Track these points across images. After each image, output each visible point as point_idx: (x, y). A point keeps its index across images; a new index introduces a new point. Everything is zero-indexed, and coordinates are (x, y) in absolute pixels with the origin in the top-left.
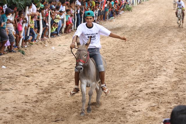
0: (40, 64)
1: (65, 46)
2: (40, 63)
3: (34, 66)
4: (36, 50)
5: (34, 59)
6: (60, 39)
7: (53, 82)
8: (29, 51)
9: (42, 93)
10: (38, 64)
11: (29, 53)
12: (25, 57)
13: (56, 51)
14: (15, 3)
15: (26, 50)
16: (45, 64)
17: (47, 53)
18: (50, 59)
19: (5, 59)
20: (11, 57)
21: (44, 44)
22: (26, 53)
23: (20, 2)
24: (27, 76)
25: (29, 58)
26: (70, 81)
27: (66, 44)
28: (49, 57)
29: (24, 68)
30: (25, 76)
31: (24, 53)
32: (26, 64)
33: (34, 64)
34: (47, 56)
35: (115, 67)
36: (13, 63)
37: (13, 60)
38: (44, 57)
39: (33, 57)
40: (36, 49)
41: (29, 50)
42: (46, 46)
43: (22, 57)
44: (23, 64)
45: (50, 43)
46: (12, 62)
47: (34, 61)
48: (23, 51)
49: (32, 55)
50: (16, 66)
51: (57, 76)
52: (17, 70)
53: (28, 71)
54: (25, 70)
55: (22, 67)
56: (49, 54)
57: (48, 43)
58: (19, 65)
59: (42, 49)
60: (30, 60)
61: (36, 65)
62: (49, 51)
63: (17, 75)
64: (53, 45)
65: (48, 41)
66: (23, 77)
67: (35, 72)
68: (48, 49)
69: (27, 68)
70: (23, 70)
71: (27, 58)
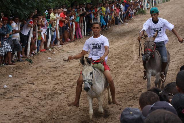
0: (46, 71)
1: (73, 52)
3: (40, 73)
4: (44, 58)
5: (41, 66)
6: (69, 46)
7: (56, 88)
9: (44, 99)
10: (44, 71)
11: (37, 62)
12: (32, 65)
14: (20, 13)
15: (34, 58)
16: (51, 71)
17: (54, 60)
18: (57, 65)
19: (12, 68)
20: (18, 66)
22: (33, 61)
23: (25, 12)
24: (32, 84)
25: (36, 66)
26: (73, 86)
27: (74, 51)
28: (56, 64)
29: (30, 76)
30: (30, 83)
31: (31, 62)
32: (33, 72)
34: (55, 63)
35: (118, 70)
37: (20, 68)
38: (51, 64)
39: (40, 65)
41: (37, 58)
43: (29, 66)
44: (30, 72)
45: (58, 50)
46: (19, 70)
47: (40, 69)
48: (30, 60)
49: (40, 63)
50: (23, 75)
52: (24, 78)
53: (34, 78)
54: (31, 78)
55: (29, 75)
56: (56, 61)
57: (56, 51)
58: (25, 73)
59: (50, 57)
60: (37, 68)
61: (42, 72)
62: (57, 58)
63: (23, 83)
64: (61, 53)
65: (57, 48)
66: (28, 84)
67: (40, 79)
68: (56, 56)
69: (34, 76)
70: (29, 78)
71: (34, 66)
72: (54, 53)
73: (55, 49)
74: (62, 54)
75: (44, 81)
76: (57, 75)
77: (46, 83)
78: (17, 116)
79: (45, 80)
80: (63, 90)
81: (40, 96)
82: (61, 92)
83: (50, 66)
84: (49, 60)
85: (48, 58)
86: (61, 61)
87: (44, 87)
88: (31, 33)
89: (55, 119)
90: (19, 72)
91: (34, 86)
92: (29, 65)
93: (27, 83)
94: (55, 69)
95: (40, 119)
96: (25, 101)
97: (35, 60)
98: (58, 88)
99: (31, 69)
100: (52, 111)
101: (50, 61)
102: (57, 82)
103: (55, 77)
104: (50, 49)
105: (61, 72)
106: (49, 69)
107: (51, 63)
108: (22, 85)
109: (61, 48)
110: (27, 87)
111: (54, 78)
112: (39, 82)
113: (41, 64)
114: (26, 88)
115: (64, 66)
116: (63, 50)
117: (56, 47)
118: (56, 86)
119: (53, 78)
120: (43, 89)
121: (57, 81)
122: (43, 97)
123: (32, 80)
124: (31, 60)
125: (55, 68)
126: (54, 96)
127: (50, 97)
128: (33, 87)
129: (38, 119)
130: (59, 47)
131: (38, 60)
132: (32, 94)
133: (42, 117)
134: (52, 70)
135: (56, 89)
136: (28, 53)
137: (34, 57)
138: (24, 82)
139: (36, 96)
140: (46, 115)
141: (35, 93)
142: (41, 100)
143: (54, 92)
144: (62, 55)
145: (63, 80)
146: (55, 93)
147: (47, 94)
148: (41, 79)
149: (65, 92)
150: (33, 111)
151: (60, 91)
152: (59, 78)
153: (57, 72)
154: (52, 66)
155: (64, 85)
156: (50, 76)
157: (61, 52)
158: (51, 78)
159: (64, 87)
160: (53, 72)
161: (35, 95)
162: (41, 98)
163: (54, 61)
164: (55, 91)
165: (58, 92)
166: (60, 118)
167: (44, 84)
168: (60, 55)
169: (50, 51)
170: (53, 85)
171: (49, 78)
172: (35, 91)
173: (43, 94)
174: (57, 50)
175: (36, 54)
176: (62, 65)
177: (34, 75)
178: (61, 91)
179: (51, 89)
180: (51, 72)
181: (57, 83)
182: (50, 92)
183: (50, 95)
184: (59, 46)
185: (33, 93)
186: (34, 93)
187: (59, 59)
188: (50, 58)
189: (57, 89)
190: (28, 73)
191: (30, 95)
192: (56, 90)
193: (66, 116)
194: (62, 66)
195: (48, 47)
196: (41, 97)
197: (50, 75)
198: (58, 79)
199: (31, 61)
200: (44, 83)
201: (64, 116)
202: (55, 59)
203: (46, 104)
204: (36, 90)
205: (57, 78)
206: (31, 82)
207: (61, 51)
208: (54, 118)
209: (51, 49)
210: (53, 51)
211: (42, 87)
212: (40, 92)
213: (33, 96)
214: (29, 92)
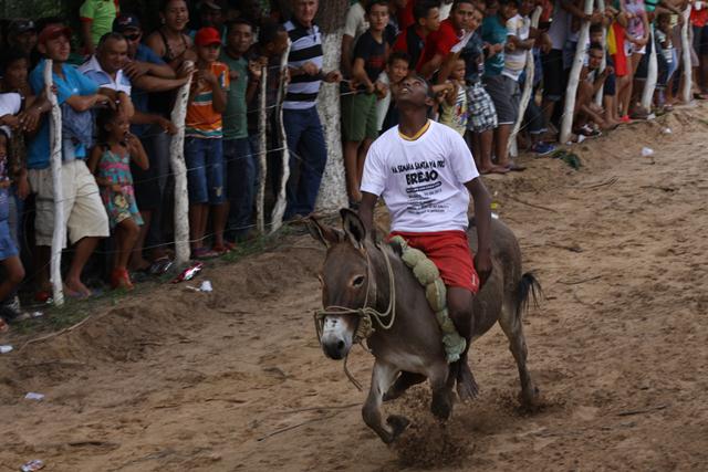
0: (631, 202)
2: (629, 199)
3: (607, 208)
4: (626, 151)
5: (612, 182)
7: (665, 268)
8: (596, 154)
9: (614, 310)
10: (623, 202)
11: (597, 163)
12: (579, 177)
13: (703, 151)
15: (585, 149)
16: (649, 203)
17: (665, 160)
18: (675, 180)
19: (501, 186)
21: (662, 124)
22: (584, 162)
24: (571, 250)
25: (594, 180)
28: (672, 174)
29: (567, 220)
30: (566, 248)
31: (577, 163)
32: (578, 202)
33: (609, 204)
34: (667, 169)
36: (530, 201)
37: (530, 188)
38: (652, 175)
39: (610, 175)
40: (627, 147)
41: (599, 149)
42: (665, 134)
43: (568, 178)
44: (567, 205)
45: (685, 121)
46: (525, 196)
47: (610, 192)
48: (572, 155)
49: (610, 168)
50: (540, 213)
51: (687, 244)
52: (541, 226)
53: (581, 229)
54: (572, 225)
55: (562, 216)
56: (674, 161)
57: (677, 122)
58: (549, 207)
59: (649, 145)
60: (595, 188)
61: (615, 206)
62: (676, 153)
63: (536, 243)
64: (694, 130)
65: (678, 113)
66: (556, 251)
67: (605, 232)
68: (673, 145)
69: (581, 220)
70: (564, 227)
71: (586, 181)
72: (668, 131)
73: (671, 117)
74: (697, 135)
75: (621, 240)
76: (671, 217)
77: (627, 250)
78: (505, 372)
79: (622, 236)
80: (692, 280)
81: (597, 300)
82: (680, 286)
83: (647, 180)
84: (648, 157)
85: (641, 149)
86: (690, 163)
87: (619, 262)
88: (579, 50)
89: (652, 390)
90: (526, 203)
91: (580, 256)
92: (568, 174)
93: (553, 245)
94: (665, 195)
95: (592, 391)
96: (539, 316)
97: (590, 154)
98: (672, 268)
99: (571, 193)
100: (640, 358)
101: (649, 161)
102: (669, 246)
103: (662, 226)
104: (652, 116)
105: (690, 208)
106: (645, 193)
107: (654, 170)
108: (533, 254)
109: (696, 111)
110: (552, 260)
111: (660, 229)
112: (600, 242)
113: (614, 173)
114: (549, 266)
115: (701, 185)
116: (701, 121)
117: (678, 109)
118: (665, 262)
119: (655, 230)
120: (613, 271)
121: (668, 242)
122: (610, 303)
123: (573, 236)
124: (576, 156)
125: (667, 190)
126: (652, 299)
127: (637, 304)
128: (577, 261)
129: (582, 389)
130: (687, 110)
131: (602, 159)
132: (570, 291)
133: (600, 382)
134: (653, 198)
135: (666, 271)
136: (567, 130)
137: (588, 146)
138: (541, 241)
139: (585, 297)
140: (616, 374)
141: (581, 285)
142: (601, 313)
143: (654, 283)
144: (700, 139)
145: (693, 237)
146: (657, 288)
147: (626, 291)
148: (610, 232)
149: (699, 284)
150: (566, 356)
151: (679, 280)
152: (679, 229)
153: (674, 206)
154: (654, 181)
155: (697, 260)
156: (643, 222)
157: (694, 127)
158: (647, 229)
159: (696, 266)
160: (658, 205)
161: (580, 294)
162: (602, 308)
163: (665, 164)
164: (658, 281)
165: (671, 283)
166: (669, 387)
167: (616, 251)
168: (690, 139)
169: (651, 125)
170: (652, 257)
171: (640, 228)
172: (583, 276)
173: (612, 289)
174: (678, 119)
175: (594, 133)
176: (694, 180)
177: (584, 213)
178: (682, 280)
179: (642, 272)
180: (650, 206)
181: (670, 250)
182: (638, 282)
183: (638, 294)
184: (686, 107)
185: (571, 287)
186: (575, 287)
187: (686, 157)
188: (650, 151)
189: (668, 275)
190: (563, 206)
191: (561, 294)
192: (663, 278)
193: (692, 379)
194: (693, 183)
195: (645, 106)
196: (602, 304)
197: (645, 218)
198: (676, 234)
199: (573, 162)
200: (620, 247)
201: (687, 380)
202: (668, 156)
203: (620, 330)
204: (587, 274)
205: (670, 230)
206: (569, 244)
207: (694, 125)
208: (647, 388)
209: (657, 115)
210: (664, 123)
211: (607, 263)
212: (600, 281)
213: (571, 297)
214: (558, 282)
